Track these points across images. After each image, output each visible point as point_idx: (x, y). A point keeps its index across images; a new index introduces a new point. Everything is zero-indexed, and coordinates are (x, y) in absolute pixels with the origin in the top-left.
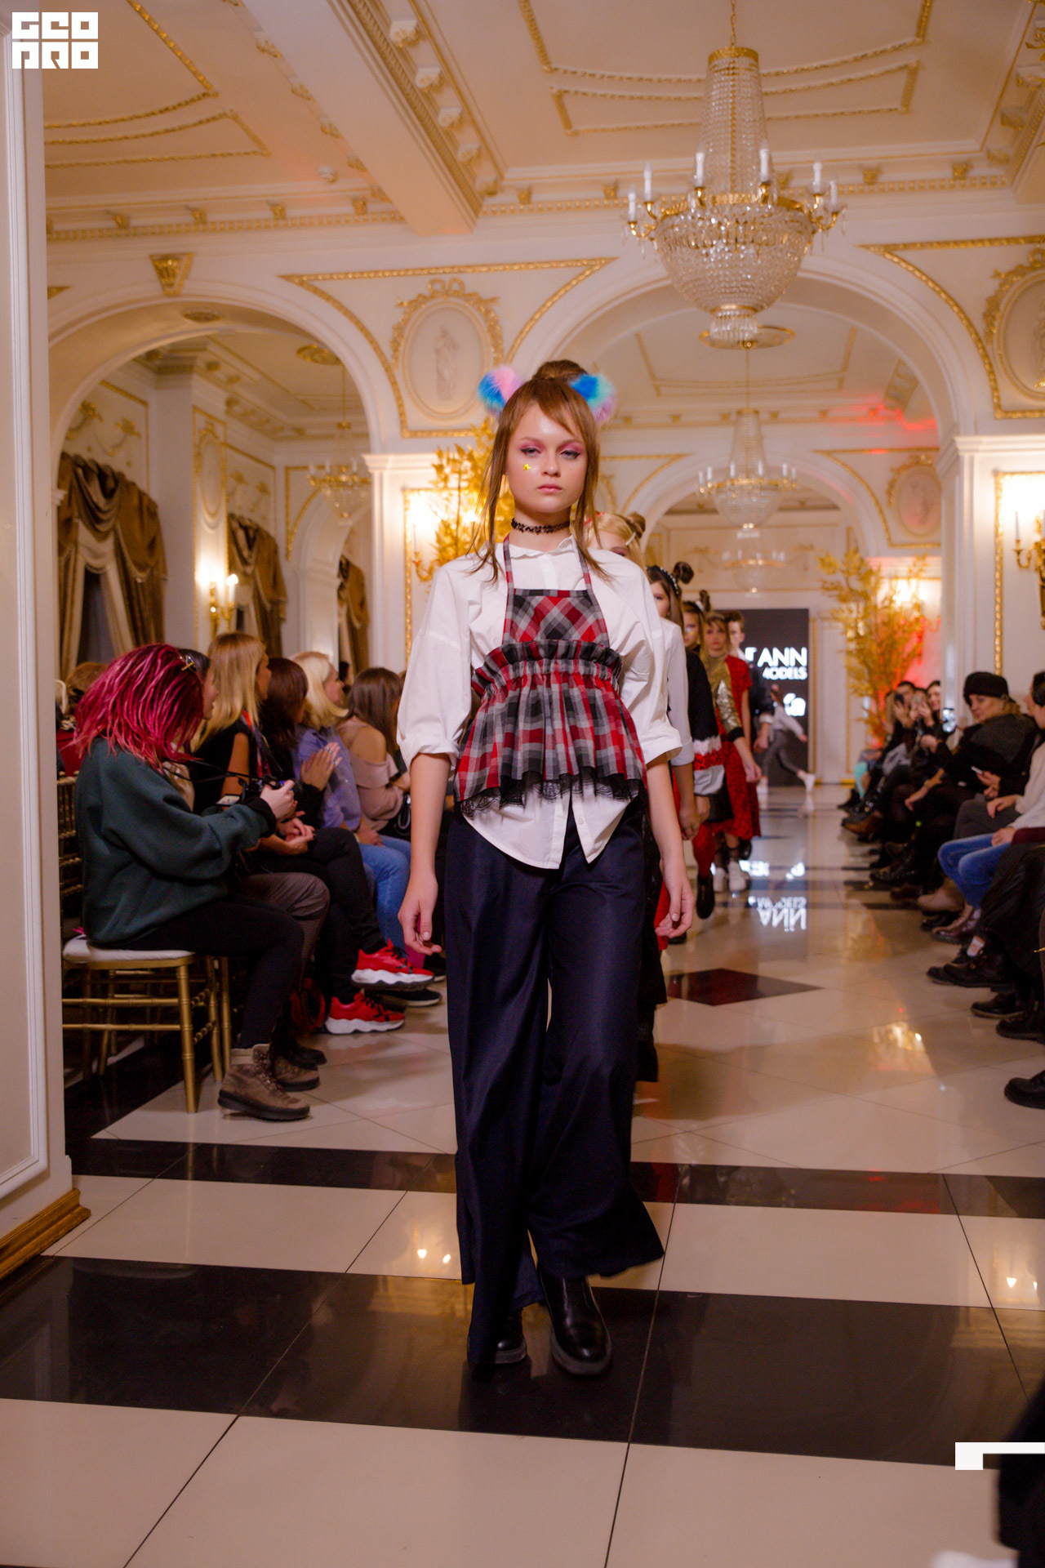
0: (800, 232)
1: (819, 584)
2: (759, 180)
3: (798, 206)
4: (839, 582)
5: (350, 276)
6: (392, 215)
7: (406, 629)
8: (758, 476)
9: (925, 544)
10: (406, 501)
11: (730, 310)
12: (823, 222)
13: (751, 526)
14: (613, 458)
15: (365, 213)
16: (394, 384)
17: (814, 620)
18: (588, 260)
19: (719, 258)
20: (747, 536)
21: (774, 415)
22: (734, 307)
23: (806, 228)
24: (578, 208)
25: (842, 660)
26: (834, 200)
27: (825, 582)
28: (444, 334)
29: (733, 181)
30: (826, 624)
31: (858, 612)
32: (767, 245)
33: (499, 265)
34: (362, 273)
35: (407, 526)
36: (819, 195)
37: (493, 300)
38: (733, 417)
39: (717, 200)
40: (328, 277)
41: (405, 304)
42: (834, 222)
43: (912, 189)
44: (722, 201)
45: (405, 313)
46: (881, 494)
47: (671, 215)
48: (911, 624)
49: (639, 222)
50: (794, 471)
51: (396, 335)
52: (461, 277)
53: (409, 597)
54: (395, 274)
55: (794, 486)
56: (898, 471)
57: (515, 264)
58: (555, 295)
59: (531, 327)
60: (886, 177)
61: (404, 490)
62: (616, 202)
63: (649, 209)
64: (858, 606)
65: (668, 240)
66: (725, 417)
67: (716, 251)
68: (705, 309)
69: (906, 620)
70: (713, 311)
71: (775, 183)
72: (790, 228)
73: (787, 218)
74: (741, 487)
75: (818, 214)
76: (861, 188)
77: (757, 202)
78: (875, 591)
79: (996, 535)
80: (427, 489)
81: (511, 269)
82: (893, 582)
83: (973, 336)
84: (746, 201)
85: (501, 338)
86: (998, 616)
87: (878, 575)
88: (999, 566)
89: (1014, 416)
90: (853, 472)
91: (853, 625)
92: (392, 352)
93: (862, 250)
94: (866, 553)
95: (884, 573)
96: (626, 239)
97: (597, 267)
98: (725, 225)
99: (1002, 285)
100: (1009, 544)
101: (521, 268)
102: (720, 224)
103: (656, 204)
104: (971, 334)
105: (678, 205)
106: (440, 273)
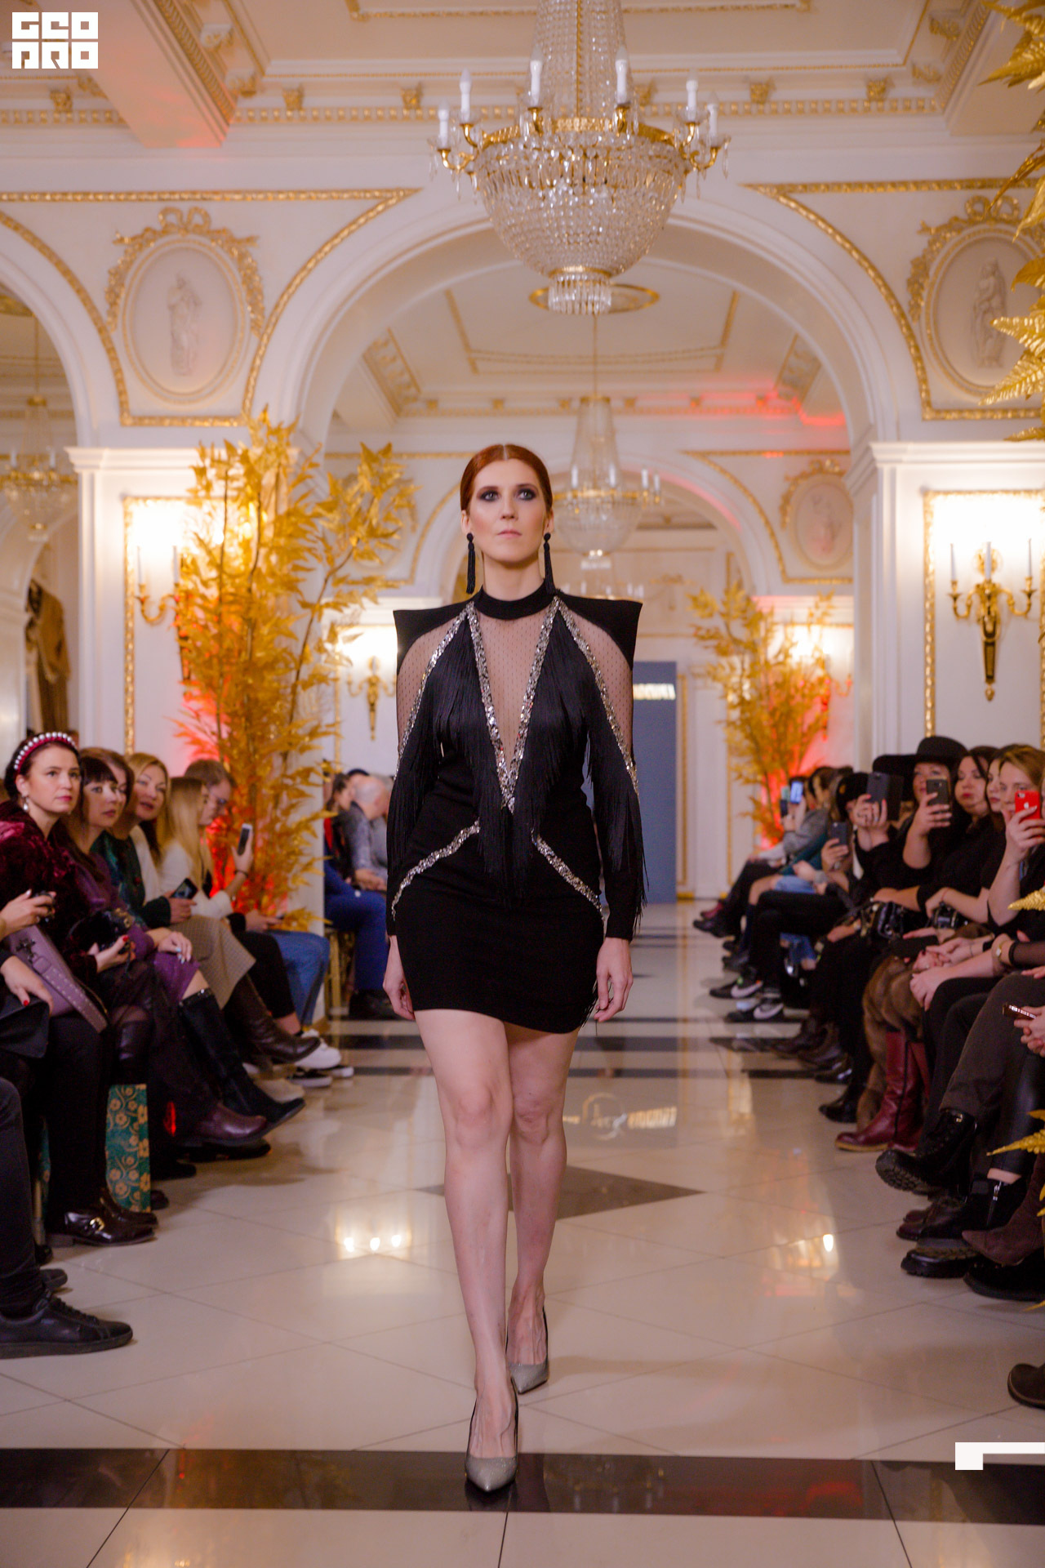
0: (668, 172)
1: (692, 631)
2: (614, 101)
3: (666, 137)
4: (717, 629)
5: (48, 197)
6: (108, 115)
7: (126, 691)
8: (608, 486)
9: (831, 579)
11: (575, 273)
12: (698, 158)
13: (600, 553)
14: (412, 455)
15: (68, 111)
16: (111, 351)
17: (683, 678)
18: (380, 190)
19: (561, 203)
20: (594, 566)
21: (630, 402)
22: (580, 269)
23: (676, 166)
24: (367, 118)
25: (721, 733)
26: (713, 129)
27: (699, 628)
28: (182, 284)
29: (579, 100)
30: (699, 682)
31: (743, 669)
32: (623, 187)
33: (259, 192)
34: (64, 194)
35: (129, 549)
36: (694, 124)
37: (250, 240)
38: (576, 404)
39: (559, 125)
40: (15, 197)
41: (127, 240)
43: (815, 111)
44: (565, 127)
45: (126, 252)
46: (774, 516)
47: (497, 142)
48: (813, 685)
49: (453, 150)
50: (657, 480)
51: (113, 283)
52: (204, 205)
53: (130, 646)
54: (112, 197)
55: (657, 500)
56: (795, 481)
57: (280, 192)
58: (336, 236)
59: (302, 280)
60: (780, 94)
61: (124, 498)
62: (419, 112)
63: (467, 134)
64: (743, 663)
65: (492, 175)
66: (565, 403)
67: (557, 192)
68: (542, 271)
69: (806, 681)
70: (553, 273)
71: (636, 105)
72: (655, 165)
73: (651, 153)
74: (587, 501)
75: (693, 148)
76: (746, 107)
77: (611, 130)
78: (765, 641)
79: (926, 574)
80: (157, 498)
81: (274, 199)
82: (789, 629)
83: (895, 309)
84: (596, 128)
85: (261, 293)
86: (929, 682)
87: (769, 620)
88: (930, 616)
89: (948, 417)
90: (736, 481)
91: (736, 686)
92: (107, 307)
93: (749, 190)
94: (754, 589)
95: (777, 618)
96: (436, 172)
97: (393, 201)
98: (569, 160)
99: (931, 244)
100: (942, 588)
101: (288, 198)
102: (562, 157)
103: (477, 127)
104: (892, 307)
105: (505, 130)
106: (175, 200)
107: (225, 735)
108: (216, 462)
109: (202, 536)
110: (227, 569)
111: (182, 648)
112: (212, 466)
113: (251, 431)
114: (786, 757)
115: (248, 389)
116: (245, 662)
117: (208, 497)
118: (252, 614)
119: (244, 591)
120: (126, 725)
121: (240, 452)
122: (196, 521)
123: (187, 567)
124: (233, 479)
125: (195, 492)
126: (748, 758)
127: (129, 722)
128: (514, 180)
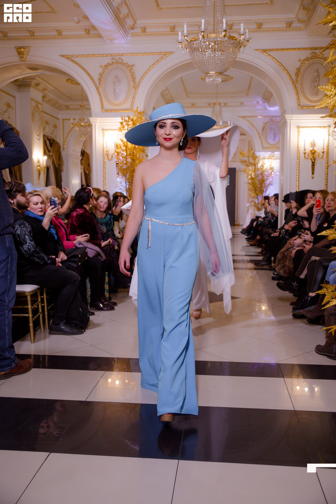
0: (236, 47)
1: (240, 160)
2: (223, 29)
3: (235, 38)
4: (246, 160)
5: (84, 56)
6: (98, 35)
7: (104, 177)
8: (220, 125)
9: (274, 148)
10: (103, 134)
11: (212, 73)
12: (243, 44)
15: (89, 34)
16: (99, 94)
17: (238, 172)
18: (164, 52)
19: (209, 56)
21: (226, 104)
22: (214, 72)
23: (238, 46)
24: (161, 34)
25: (246, 185)
26: (247, 37)
27: (241, 160)
28: (116, 77)
29: (214, 29)
30: (241, 173)
31: (252, 170)
32: (225, 51)
33: (135, 53)
34: (88, 55)
35: (104, 142)
36: (243, 35)
37: (133, 65)
38: (212, 105)
39: (209, 36)
40: (76, 56)
41: (103, 66)
42: (247, 44)
43: (273, 30)
44: (210, 36)
45: (103, 69)
46: (260, 131)
47: (193, 40)
49: (182, 43)
51: (100, 77)
52: (122, 57)
53: (105, 166)
54: (100, 56)
56: (265, 124)
57: (140, 53)
58: (154, 64)
59: (145, 75)
60: (264, 26)
61: (103, 130)
62: (174, 32)
63: (186, 38)
64: (252, 168)
65: (192, 49)
66: (209, 104)
67: (208, 53)
68: (204, 73)
69: (267, 173)
70: (207, 73)
71: (228, 30)
72: (233, 46)
73: (232, 42)
75: (242, 41)
76: (256, 30)
77: (222, 37)
78: (258, 163)
79: (298, 147)
80: (111, 130)
81: (139, 55)
82: (264, 160)
83: (292, 81)
84: (218, 36)
85: (135, 79)
86: (298, 174)
87: (259, 158)
88: (299, 158)
89: (304, 108)
90: (251, 124)
91: (250, 174)
92: (98, 83)
93: (256, 51)
94: (255, 150)
95: (261, 157)
96: (178, 48)
97: (168, 55)
98: (211, 45)
99: (301, 64)
100: (302, 151)
101: (142, 55)
102: (209, 44)
103: (188, 37)
104: (291, 80)
105: (195, 37)
106: (115, 56)
107: (127, 187)
108: (125, 121)
109: (122, 139)
110: (128, 147)
111: (117, 166)
112: (124, 122)
113: (134, 113)
114: (262, 192)
115: (132, 102)
116: (132, 170)
117: (123, 129)
118: (134, 158)
119: (132, 153)
120: (104, 185)
121: (131, 118)
122: (121, 135)
123: (118, 147)
124: (130, 125)
125: (120, 128)
126: (253, 192)
127: (105, 184)
128: (197, 50)
